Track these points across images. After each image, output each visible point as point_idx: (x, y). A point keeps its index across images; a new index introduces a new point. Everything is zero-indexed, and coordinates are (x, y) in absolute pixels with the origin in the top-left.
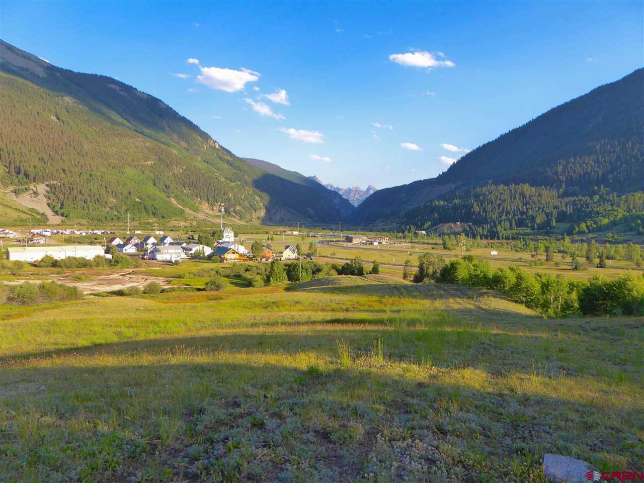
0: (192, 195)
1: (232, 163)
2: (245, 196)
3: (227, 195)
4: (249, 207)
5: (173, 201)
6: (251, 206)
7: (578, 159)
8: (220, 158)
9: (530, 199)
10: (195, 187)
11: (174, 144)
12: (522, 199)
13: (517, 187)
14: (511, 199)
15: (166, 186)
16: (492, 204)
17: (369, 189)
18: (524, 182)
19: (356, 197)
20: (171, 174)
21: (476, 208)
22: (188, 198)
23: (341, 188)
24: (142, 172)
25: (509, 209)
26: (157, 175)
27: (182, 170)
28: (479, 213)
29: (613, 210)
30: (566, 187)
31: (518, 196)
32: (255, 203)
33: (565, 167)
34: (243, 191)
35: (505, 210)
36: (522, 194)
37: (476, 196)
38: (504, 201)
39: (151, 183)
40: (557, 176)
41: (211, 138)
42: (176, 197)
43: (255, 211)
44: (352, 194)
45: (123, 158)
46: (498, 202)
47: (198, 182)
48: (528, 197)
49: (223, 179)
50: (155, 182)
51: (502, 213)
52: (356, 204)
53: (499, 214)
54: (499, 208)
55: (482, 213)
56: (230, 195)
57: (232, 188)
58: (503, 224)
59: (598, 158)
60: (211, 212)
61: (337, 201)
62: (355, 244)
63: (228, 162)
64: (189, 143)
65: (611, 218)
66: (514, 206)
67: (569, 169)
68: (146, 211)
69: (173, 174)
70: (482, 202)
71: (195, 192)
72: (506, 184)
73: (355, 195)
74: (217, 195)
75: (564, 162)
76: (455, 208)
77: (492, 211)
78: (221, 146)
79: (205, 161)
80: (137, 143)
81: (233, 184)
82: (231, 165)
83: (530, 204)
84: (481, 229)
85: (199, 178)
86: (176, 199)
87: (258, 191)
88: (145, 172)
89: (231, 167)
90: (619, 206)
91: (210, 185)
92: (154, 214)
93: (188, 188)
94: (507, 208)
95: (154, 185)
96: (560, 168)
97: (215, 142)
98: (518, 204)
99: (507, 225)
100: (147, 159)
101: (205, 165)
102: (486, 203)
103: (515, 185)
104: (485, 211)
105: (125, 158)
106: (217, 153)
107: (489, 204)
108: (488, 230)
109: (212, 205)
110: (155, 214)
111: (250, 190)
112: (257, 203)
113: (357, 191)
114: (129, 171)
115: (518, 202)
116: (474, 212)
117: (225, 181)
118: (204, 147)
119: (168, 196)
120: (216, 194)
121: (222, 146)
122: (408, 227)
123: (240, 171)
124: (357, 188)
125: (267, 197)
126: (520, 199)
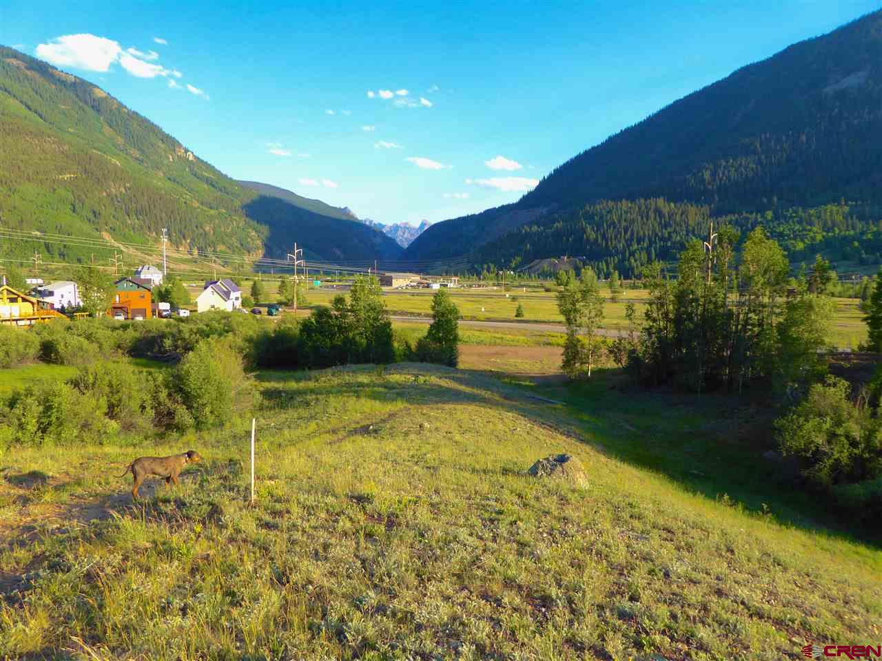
0: (142, 228)
1: (214, 183)
2: (232, 229)
3: (201, 227)
4: (239, 246)
5: (106, 235)
6: (242, 245)
7: (731, 161)
8: (195, 175)
9: (670, 218)
10: (146, 215)
11: (118, 152)
12: (658, 220)
13: (648, 202)
14: (642, 218)
15: (94, 213)
16: (614, 228)
17: (423, 224)
18: (657, 196)
19: (406, 236)
20: (105, 194)
21: (591, 234)
22: (134, 232)
23: (384, 223)
24: (52, 190)
25: (641, 233)
26: (80, 196)
27: (125, 188)
28: (596, 240)
29: (804, 230)
30: (720, 200)
31: (652, 215)
32: (249, 240)
33: (714, 174)
34: (229, 221)
35: (635, 236)
36: (658, 211)
37: (589, 217)
38: (633, 221)
39: (68, 208)
40: (704, 185)
41: (180, 145)
42: (113, 230)
43: (249, 252)
44: (400, 233)
45: (19, 168)
46: (624, 224)
47: (152, 207)
48: (667, 215)
49: (196, 204)
50: (74, 207)
51: (632, 239)
52: (406, 245)
53: (626, 241)
54: (626, 232)
55: (600, 241)
56: (207, 228)
57: (211, 218)
58: (637, 256)
59: (759, 159)
60: (176, 255)
61: (378, 240)
62: (397, 288)
63: (207, 181)
64: (143, 152)
65: (806, 241)
66: (649, 230)
67: (721, 175)
68: (49, 251)
69: (108, 195)
70: (599, 226)
71: (147, 222)
72: (631, 198)
73: (404, 233)
74: (185, 228)
75: (711, 166)
76: (558, 235)
77: (616, 237)
78: (195, 157)
79: (169, 179)
80: (47, 146)
81: (212, 212)
82: (213, 186)
83: (671, 226)
84: (604, 264)
85: (154, 201)
86: (111, 234)
87: (254, 223)
88: (57, 191)
89: (212, 189)
90: (811, 224)
91: (172, 212)
92: (62, 255)
93: (134, 217)
94: (638, 233)
95: (74, 211)
96: (707, 175)
97: (186, 151)
98: (653, 226)
99: (644, 256)
100: (62, 170)
101: (169, 184)
102: (605, 225)
103: (646, 200)
104: (604, 237)
105: (23, 169)
106: (190, 167)
107: (609, 227)
108: (615, 264)
109: (175, 243)
110: (64, 255)
111: (240, 221)
112: (252, 240)
113: (406, 227)
114: (29, 189)
115: (653, 222)
116: (588, 240)
117: (198, 208)
118: (169, 158)
119: (97, 229)
120: (183, 226)
121: (199, 159)
122: (485, 266)
123: (228, 194)
124: (407, 223)
125: (265, 230)
126: (655, 219)
